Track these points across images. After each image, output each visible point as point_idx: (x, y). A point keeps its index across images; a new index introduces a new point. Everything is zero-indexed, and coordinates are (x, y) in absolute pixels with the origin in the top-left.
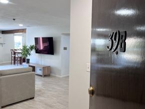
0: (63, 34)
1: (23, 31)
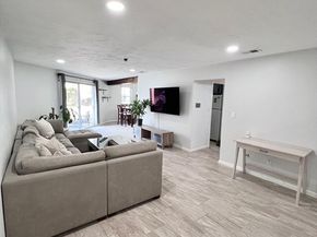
0: (196, 81)
1: (133, 80)
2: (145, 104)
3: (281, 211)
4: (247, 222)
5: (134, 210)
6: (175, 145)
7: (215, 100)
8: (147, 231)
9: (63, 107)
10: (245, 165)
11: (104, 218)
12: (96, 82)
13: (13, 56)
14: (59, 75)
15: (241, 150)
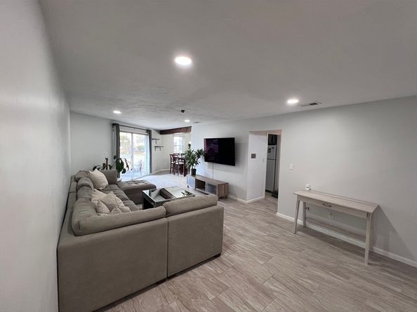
1: (187, 129)
2: (199, 153)
3: (351, 272)
4: (317, 285)
5: (195, 271)
6: (231, 196)
7: (269, 150)
8: (211, 297)
9: (117, 157)
10: (305, 218)
11: (163, 281)
12: (149, 132)
13: (70, 107)
14: (114, 125)
15: (301, 203)
